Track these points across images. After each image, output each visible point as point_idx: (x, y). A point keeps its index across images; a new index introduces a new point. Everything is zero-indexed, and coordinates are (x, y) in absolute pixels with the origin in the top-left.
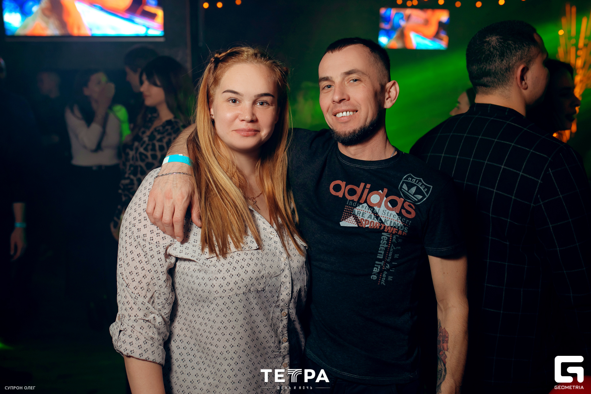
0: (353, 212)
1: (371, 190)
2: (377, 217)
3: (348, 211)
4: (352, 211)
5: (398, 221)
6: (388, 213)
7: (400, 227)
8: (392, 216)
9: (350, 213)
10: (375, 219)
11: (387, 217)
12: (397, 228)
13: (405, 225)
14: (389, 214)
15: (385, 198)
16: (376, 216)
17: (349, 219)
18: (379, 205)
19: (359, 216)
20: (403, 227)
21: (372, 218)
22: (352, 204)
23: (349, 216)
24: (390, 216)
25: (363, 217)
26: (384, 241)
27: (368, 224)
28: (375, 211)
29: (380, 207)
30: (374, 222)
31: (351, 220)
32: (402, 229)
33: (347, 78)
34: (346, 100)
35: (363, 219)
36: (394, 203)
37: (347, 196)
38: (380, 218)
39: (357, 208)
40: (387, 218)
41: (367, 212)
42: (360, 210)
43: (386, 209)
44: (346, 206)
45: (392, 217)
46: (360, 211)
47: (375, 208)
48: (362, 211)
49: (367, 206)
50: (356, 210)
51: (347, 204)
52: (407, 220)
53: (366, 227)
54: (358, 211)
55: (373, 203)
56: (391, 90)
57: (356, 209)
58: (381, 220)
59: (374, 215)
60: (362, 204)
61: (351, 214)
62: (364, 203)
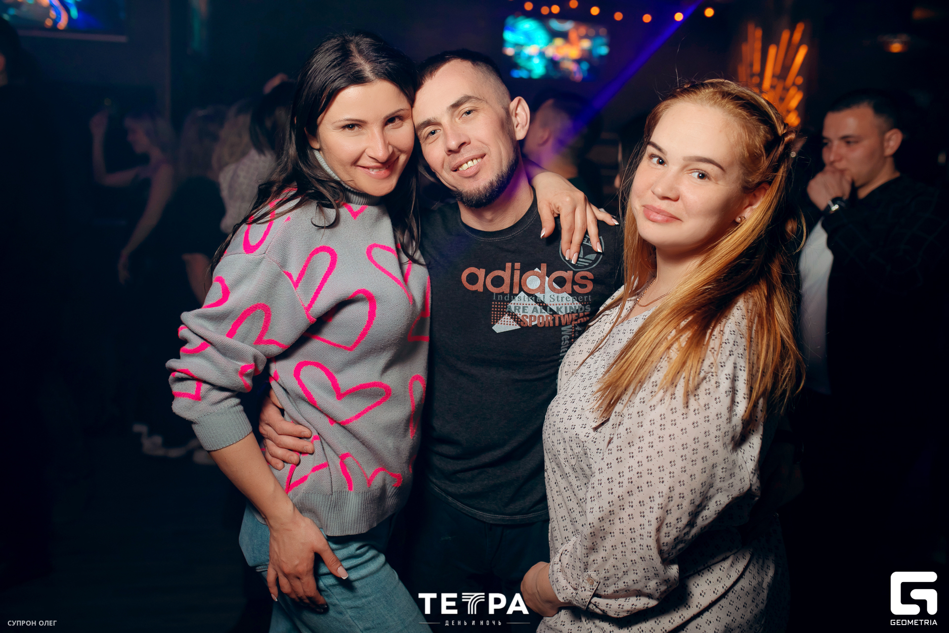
0: (508, 308)
1: (523, 271)
2: (545, 307)
3: (499, 310)
4: (505, 308)
5: (574, 304)
6: (558, 297)
7: (579, 310)
8: (564, 299)
9: (502, 311)
10: (543, 311)
11: (558, 303)
12: (575, 312)
13: (585, 303)
14: (560, 299)
15: (547, 278)
16: (542, 306)
17: (503, 319)
18: (542, 289)
19: (519, 312)
20: (583, 307)
21: (539, 311)
22: (503, 298)
23: (501, 316)
24: (562, 301)
25: (525, 312)
26: (566, 342)
27: (535, 321)
28: (539, 300)
29: (544, 292)
30: (542, 316)
31: (506, 320)
32: (582, 311)
33: (457, 112)
34: (466, 144)
35: (526, 315)
36: (561, 282)
37: (491, 288)
38: (550, 308)
39: (513, 302)
40: (559, 305)
41: (529, 304)
42: (517, 304)
43: (553, 293)
44: (493, 303)
45: (565, 301)
46: (519, 305)
47: (538, 295)
48: (522, 305)
49: (526, 296)
50: (512, 306)
51: (494, 299)
52: (585, 297)
53: (533, 324)
54: (515, 307)
55: (531, 288)
56: (517, 112)
57: (512, 304)
58: (551, 310)
59: (540, 306)
60: (517, 294)
61: (505, 312)
62: (520, 292)
